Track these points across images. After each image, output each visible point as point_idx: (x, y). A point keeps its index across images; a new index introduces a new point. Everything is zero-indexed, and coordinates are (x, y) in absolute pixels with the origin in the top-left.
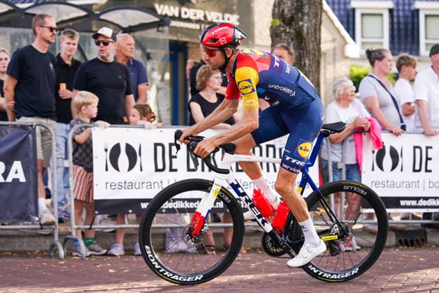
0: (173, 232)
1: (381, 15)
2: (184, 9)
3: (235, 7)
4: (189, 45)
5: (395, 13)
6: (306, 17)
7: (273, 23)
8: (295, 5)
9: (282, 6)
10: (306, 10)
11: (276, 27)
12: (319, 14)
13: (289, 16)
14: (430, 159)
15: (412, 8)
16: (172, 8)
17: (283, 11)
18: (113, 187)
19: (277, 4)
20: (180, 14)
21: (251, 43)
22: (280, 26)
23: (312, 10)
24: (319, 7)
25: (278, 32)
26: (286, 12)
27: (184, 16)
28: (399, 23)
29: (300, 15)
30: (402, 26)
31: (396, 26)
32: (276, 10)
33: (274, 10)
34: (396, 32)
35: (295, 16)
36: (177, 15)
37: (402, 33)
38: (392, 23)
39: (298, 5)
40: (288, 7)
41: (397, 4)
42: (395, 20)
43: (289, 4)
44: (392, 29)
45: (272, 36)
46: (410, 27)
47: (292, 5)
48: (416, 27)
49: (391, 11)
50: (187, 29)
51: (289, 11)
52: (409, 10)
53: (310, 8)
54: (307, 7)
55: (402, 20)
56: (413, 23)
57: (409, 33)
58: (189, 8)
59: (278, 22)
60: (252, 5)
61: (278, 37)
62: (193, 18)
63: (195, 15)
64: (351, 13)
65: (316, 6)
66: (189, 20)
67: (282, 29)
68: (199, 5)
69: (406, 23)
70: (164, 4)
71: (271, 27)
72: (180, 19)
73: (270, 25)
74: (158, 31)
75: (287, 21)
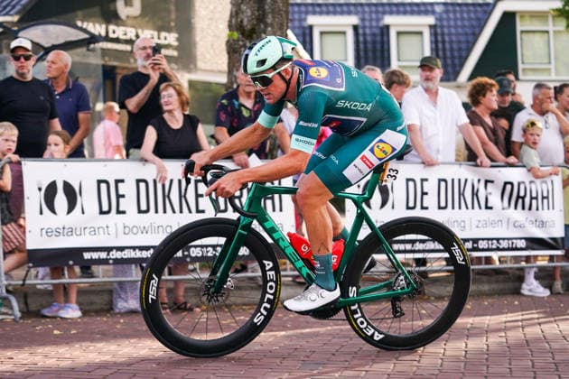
0: (121, 288)
1: (344, 33)
2: (112, 27)
3: (173, 24)
4: (118, 71)
5: (361, 31)
6: (269, 29)
7: (230, 36)
8: (257, 13)
9: (241, 16)
10: (269, 20)
11: (234, 40)
12: (285, 24)
13: (249, 27)
14: (426, 194)
15: (381, 24)
16: (97, 25)
17: (242, 22)
18: (49, 234)
19: (234, 13)
20: (107, 32)
21: (192, 66)
22: (238, 40)
23: (277, 20)
24: (284, 15)
25: (236, 46)
26: (245, 22)
27: (111, 35)
28: (365, 42)
29: (262, 26)
30: (370, 46)
31: (362, 46)
32: (234, 21)
33: (230, 21)
34: (362, 54)
35: (257, 28)
36: (103, 34)
37: (370, 54)
38: (357, 43)
39: (259, 15)
40: (248, 17)
41: (363, 20)
42: (361, 39)
43: (249, 13)
44: (357, 50)
45: (229, 53)
46: (378, 46)
47: (253, 14)
48: (386, 47)
49: (355, 28)
50: (116, 50)
51: (249, 21)
52: (377, 27)
53: (273, 17)
54: (270, 16)
55: (369, 39)
56: (382, 43)
57: (378, 54)
58: (117, 25)
59: (236, 35)
60: (193, 21)
61: (236, 52)
62: (122, 37)
63: (125, 34)
64: (308, 31)
65: (281, 15)
66: (117, 40)
67: (241, 43)
68: (129, 22)
69: (374, 42)
70: (88, 22)
71: (228, 42)
72: (107, 39)
73: (226, 39)
74: (88, 50)
75: (247, 33)
